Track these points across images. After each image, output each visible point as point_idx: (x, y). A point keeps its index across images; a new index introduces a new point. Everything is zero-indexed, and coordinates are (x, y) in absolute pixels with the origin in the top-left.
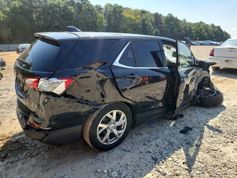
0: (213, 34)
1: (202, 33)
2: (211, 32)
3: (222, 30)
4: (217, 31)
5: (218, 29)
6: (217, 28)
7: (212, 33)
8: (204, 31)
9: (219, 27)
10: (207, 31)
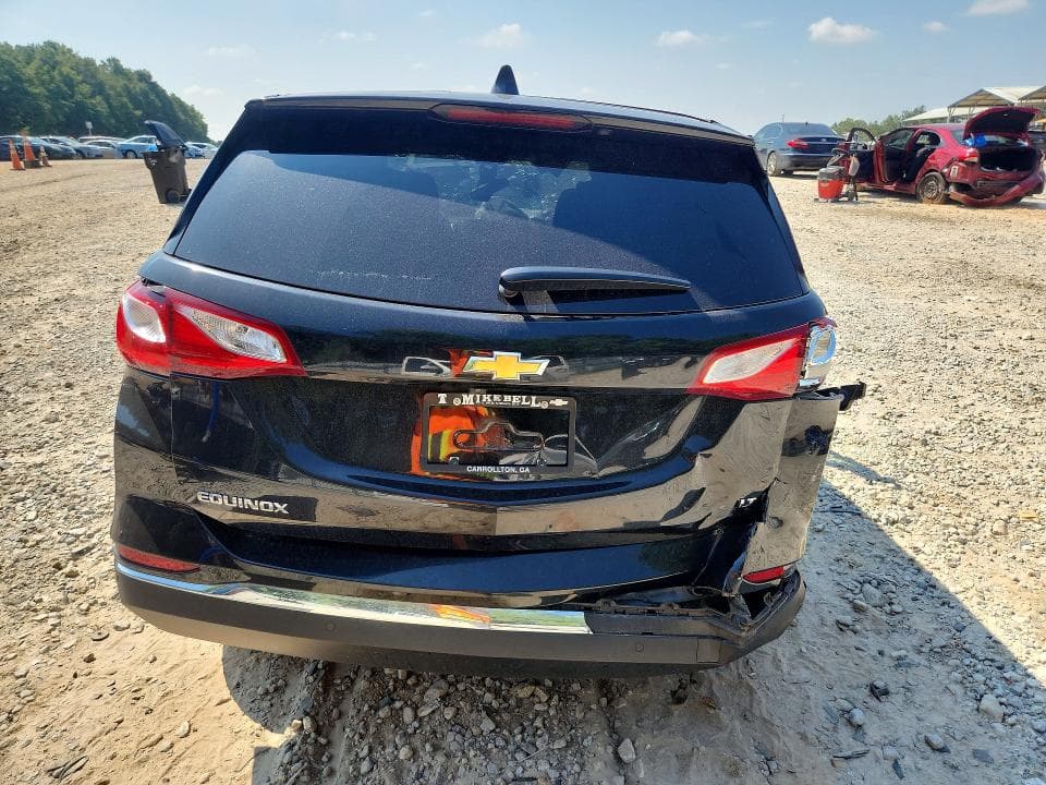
0: (129, 104)
1: (78, 97)
2: (120, 95)
3: (164, 91)
4: (145, 94)
5: (143, 85)
6: (140, 80)
7: (125, 100)
8: (86, 88)
9: (144, 77)
10: (99, 89)
